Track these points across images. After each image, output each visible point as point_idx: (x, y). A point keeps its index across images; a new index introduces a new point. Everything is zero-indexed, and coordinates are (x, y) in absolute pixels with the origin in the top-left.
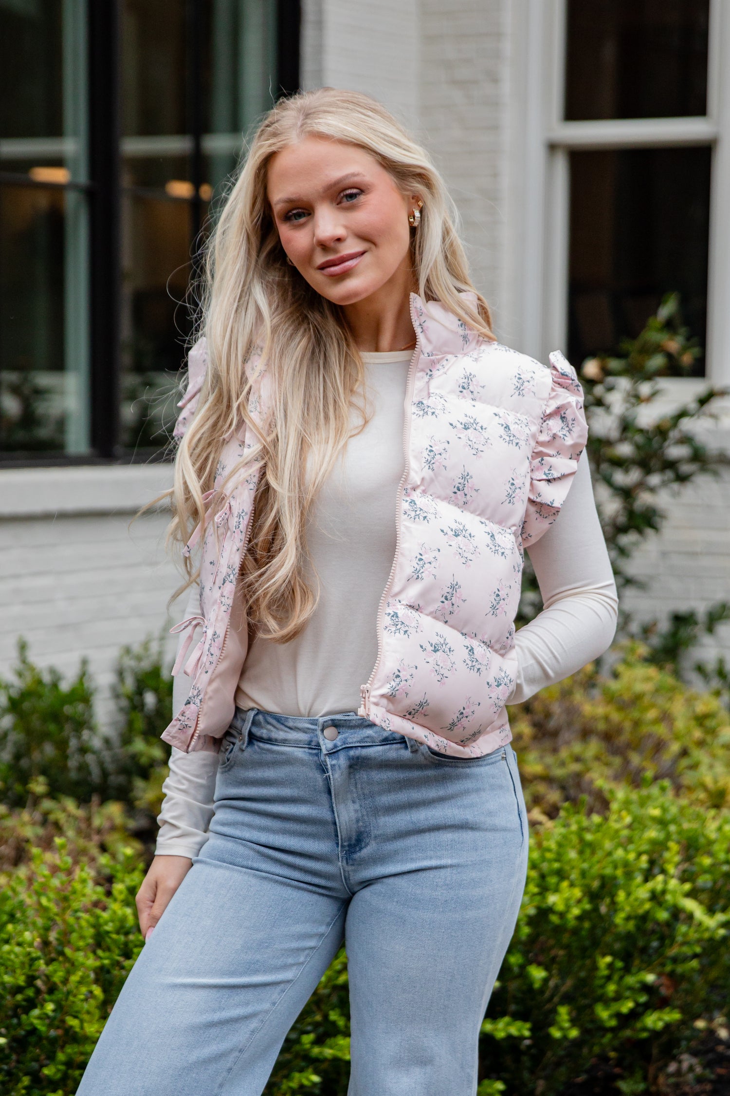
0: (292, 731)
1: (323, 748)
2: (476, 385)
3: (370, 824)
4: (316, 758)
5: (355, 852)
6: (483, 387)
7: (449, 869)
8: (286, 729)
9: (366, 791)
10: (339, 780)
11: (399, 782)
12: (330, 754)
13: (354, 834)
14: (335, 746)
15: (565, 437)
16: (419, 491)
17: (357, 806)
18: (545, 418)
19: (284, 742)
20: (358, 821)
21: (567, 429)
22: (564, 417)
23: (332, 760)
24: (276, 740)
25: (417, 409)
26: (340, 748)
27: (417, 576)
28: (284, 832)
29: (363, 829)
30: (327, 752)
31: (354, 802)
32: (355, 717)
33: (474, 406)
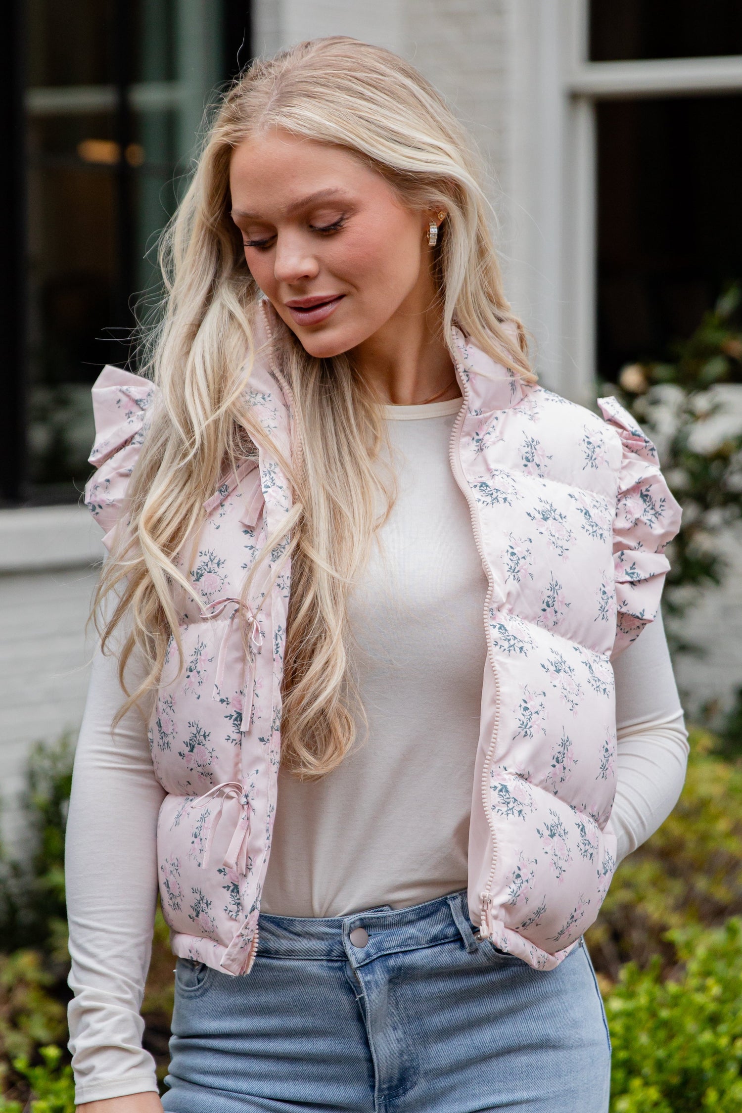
0: (300, 939)
1: (352, 959)
2: (542, 456)
3: (417, 1056)
4: (339, 974)
5: (397, 1096)
6: (550, 457)
7: (524, 1106)
8: (291, 936)
9: (411, 1012)
10: (377, 1001)
11: (455, 994)
12: (362, 966)
13: (397, 1072)
14: (368, 955)
15: (652, 524)
16: (505, 611)
17: (399, 1034)
18: (619, 496)
19: (290, 954)
20: (401, 1054)
21: (653, 512)
22: (647, 496)
23: (366, 975)
24: (277, 952)
25: (482, 493)
26: (375, 957)
27: (524, 732)
28: (296, 1077)
29: (408, 1064)
30: (359, 965)
31: (395, 1029)
32: (391, 913)
33: (545, 485)
